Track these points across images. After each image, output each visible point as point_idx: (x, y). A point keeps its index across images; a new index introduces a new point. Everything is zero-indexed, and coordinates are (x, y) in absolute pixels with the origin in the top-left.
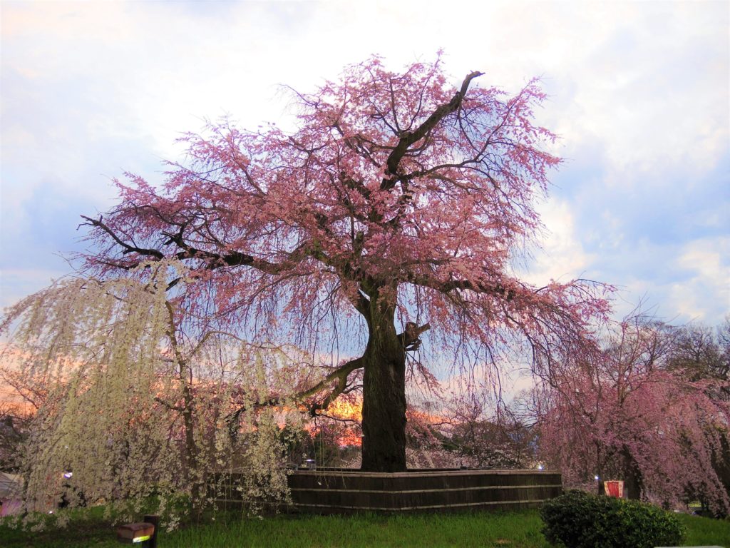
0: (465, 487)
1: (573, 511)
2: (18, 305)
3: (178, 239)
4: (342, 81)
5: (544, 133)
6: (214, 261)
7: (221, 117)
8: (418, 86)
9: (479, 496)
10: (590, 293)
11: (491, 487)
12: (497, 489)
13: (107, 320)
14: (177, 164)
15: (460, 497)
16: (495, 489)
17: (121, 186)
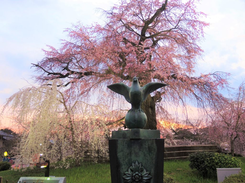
0: (173, 151)
1: (198, 157)
2: (11, 98)
3: (66, 68)
4: (120, 3)
5: (202, 14)
6: (81, 75)
7: (78, 22)
8: (149, 2)
9: (179, 154)
10: (221, 76)
11: (184, 151)
12: (186, 152)
13: (40, 100)
14: (65, 40)
15: (171, 155)
16: (185, 152)
17: (45, 51)
